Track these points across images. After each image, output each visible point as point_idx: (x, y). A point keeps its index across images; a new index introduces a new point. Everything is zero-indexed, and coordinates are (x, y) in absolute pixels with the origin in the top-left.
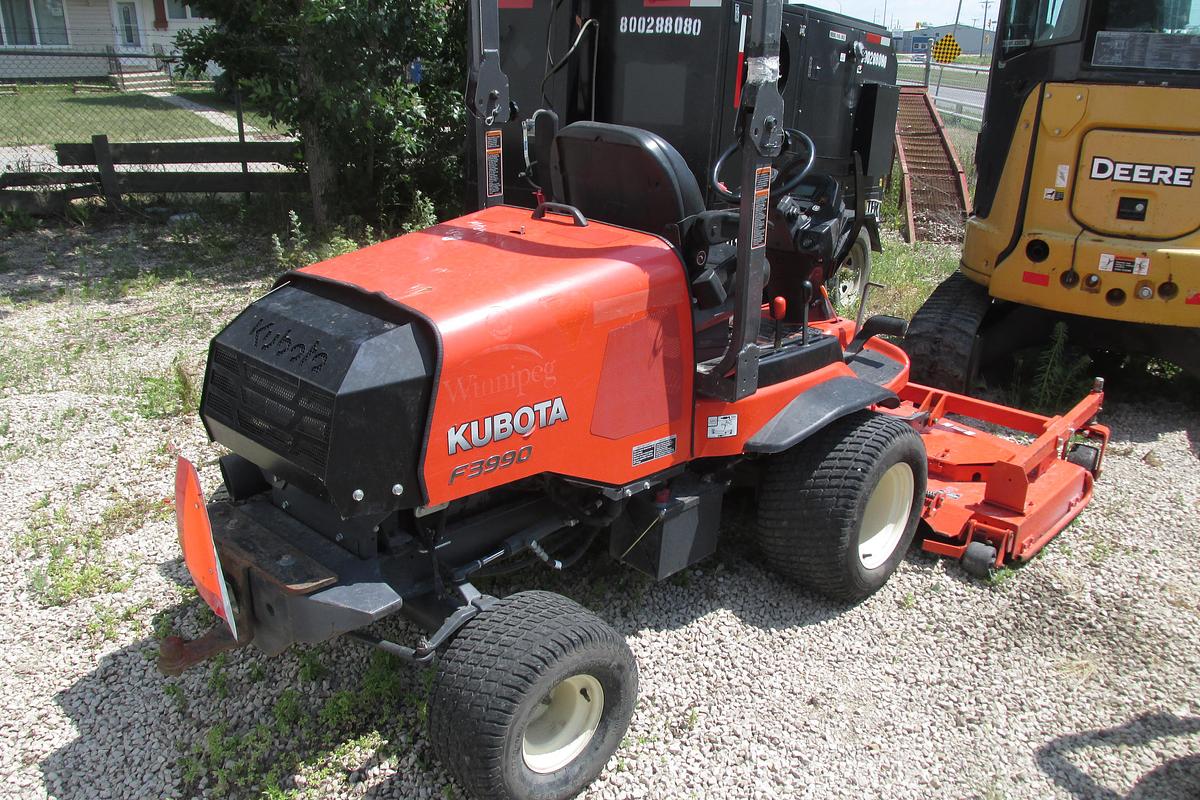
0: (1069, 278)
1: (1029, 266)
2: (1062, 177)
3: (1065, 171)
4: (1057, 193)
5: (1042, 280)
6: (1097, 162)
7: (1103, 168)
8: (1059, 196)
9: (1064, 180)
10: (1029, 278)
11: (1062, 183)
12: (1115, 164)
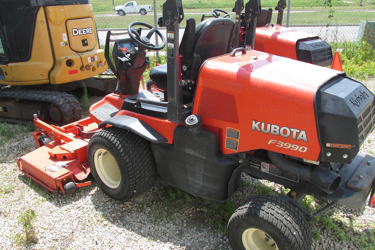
0: (82, 68)
1: (69, 69)
2: (65, 38)
3: (65, 35)
4: (65, 43)
5: (76, 72)
6: (74, 30)
7: (76, 32)
8: (66, 44)
9: (66, 38)
10: (71, 72)
11: (66, 40)
12: (78, 30)
